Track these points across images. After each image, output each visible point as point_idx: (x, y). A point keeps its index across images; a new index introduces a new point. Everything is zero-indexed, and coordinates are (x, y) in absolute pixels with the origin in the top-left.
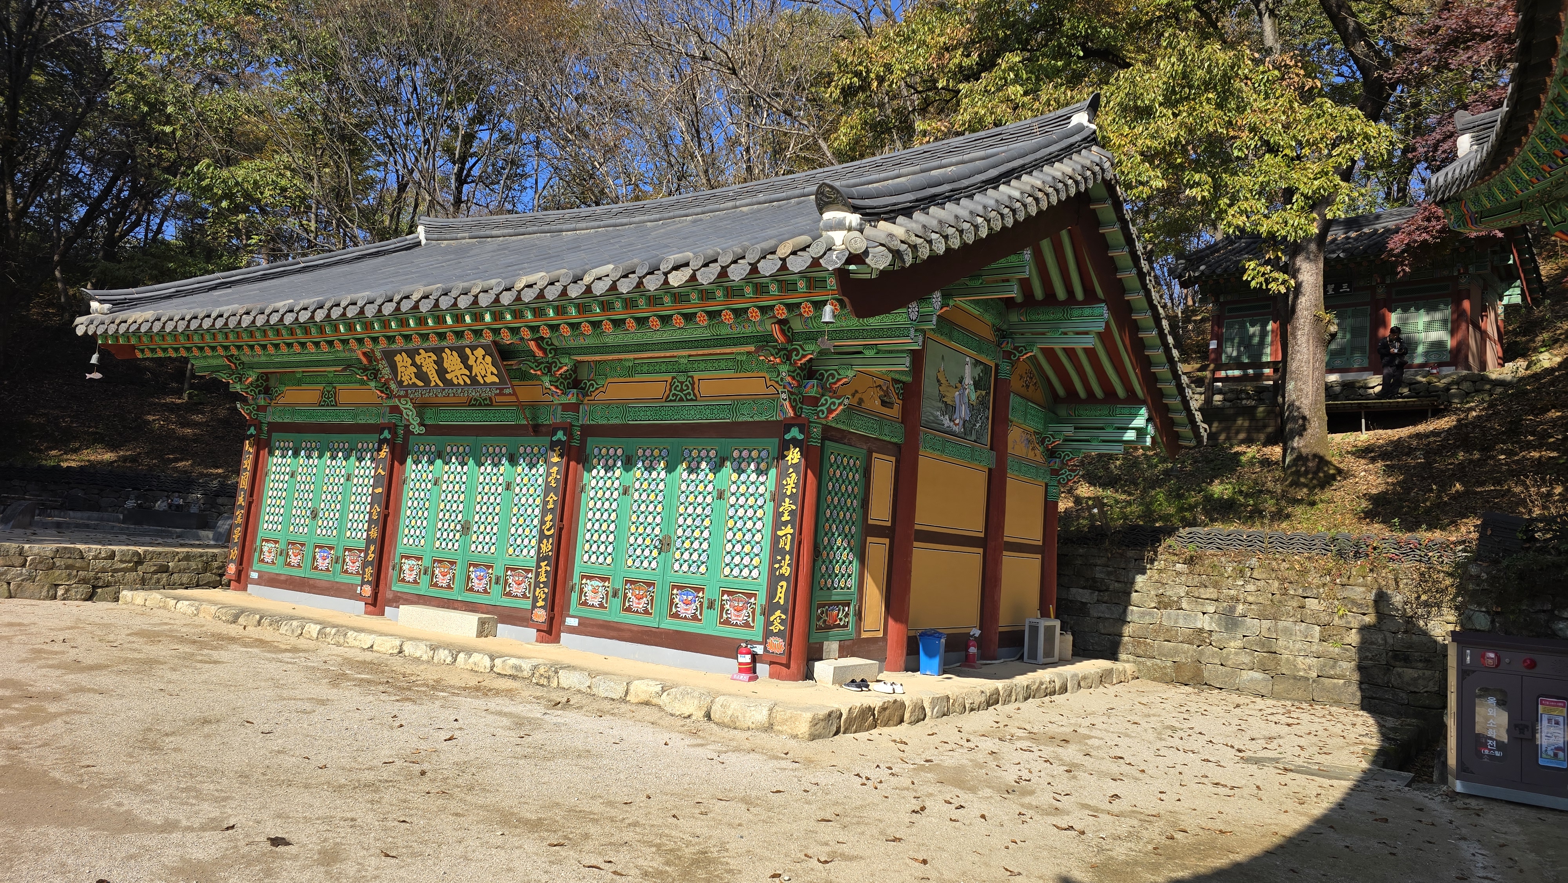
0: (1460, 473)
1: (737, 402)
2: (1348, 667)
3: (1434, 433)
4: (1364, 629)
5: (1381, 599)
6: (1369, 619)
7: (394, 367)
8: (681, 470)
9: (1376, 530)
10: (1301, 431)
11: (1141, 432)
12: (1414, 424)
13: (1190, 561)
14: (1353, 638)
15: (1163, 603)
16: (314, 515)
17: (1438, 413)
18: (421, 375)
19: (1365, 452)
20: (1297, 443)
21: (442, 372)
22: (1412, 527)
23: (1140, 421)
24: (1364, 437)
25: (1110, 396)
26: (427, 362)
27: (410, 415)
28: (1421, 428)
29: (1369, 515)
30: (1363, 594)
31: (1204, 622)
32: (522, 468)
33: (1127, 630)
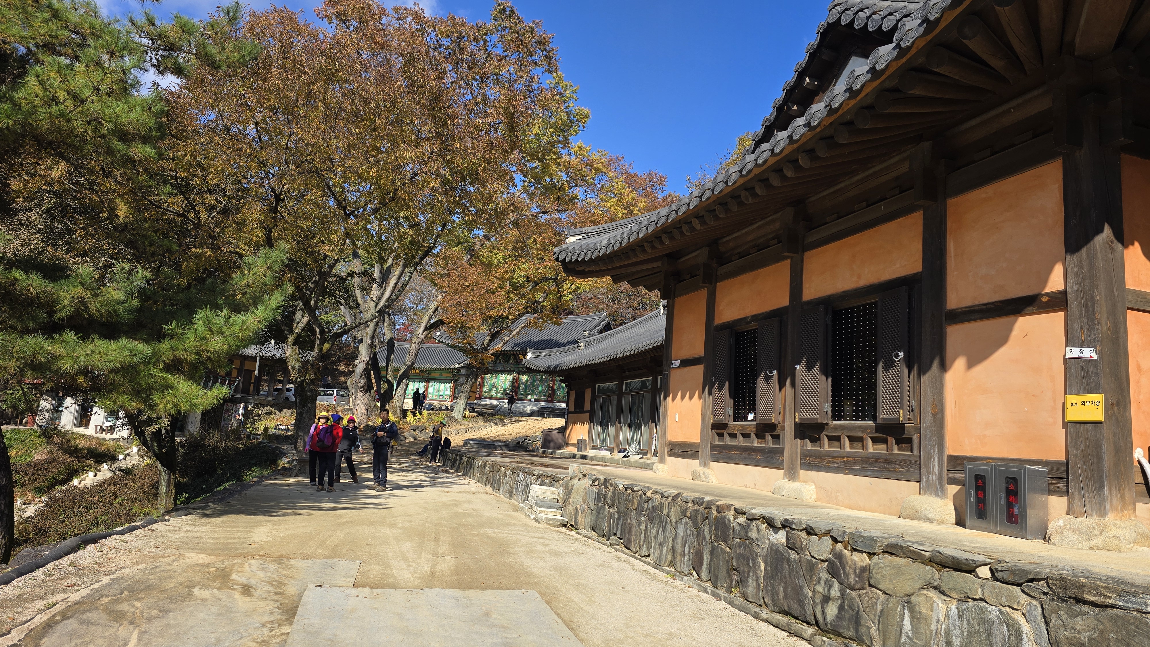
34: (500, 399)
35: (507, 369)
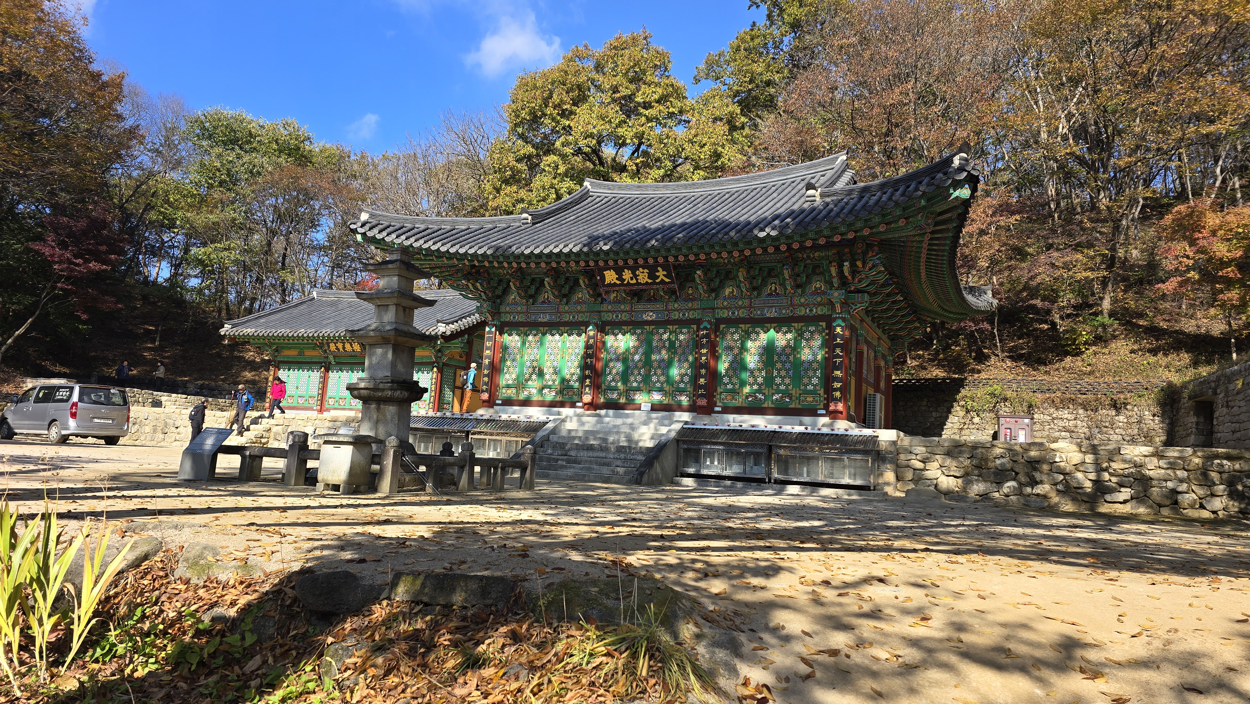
7: (329, 347)
16: (297, 388)
18: (337, 349)
21: (344, 348)
26: (340, 346)
27: (331, 358)
34: (553, 404)
35: (567, 318)
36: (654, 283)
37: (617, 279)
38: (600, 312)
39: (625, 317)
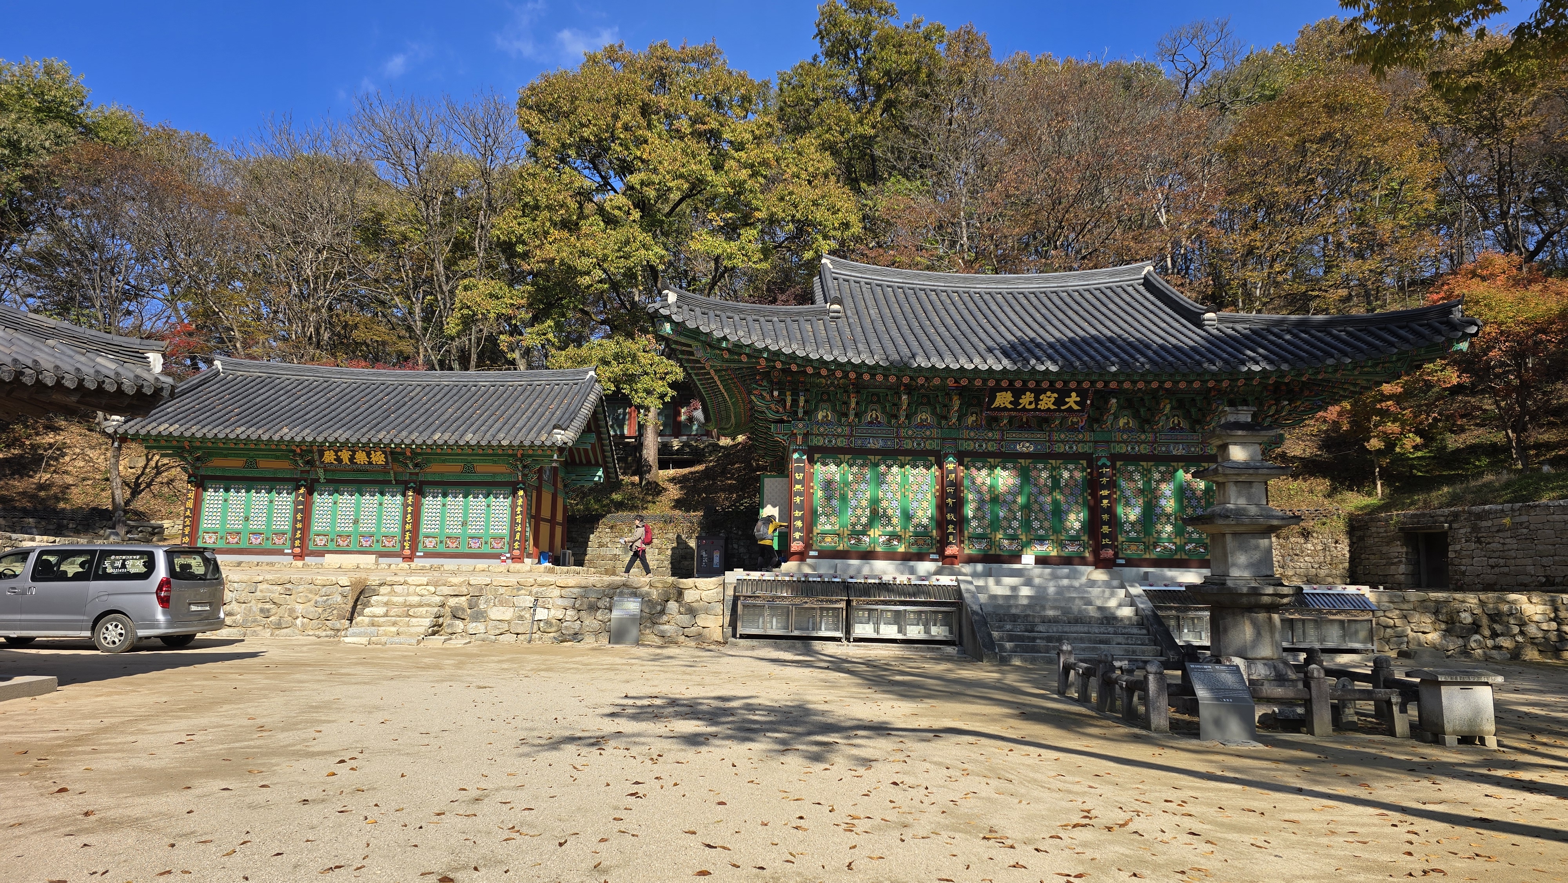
0: (705, 490)
1: (495, 474)
2: (667, 563)
3: (697, 472)
4: (673, 549)
5: (679, 537)
6: (675, 545)
7: (319, 456)
8: (470, 498)
9: (677, 513)
10: (649, 471)
11: (600, 477)
12: (691, 466)
13: (611, 528)
14: (669, 552)
15: (601, 545)
16: (246, 519)
17: (700, 462)
18: (339, 460)
19: (672, 480)
20: (647, 476)
21: (352, 459)
22: (688, 511)
23: (600, 473)
24: (671, 472)
25: (589, 462)
26: (344, 455)
27: (322, 474)
28: (693, 469)
29: (675, 507)
30: (672, 536)
31: (617, 552)
32: (388, 497)
33: (587, 558)
34: (906, 557)
35: (907, 445)
36: (1059, 410)
37: (1011, 403)
38: (955, 439)
39: (992, 447)
